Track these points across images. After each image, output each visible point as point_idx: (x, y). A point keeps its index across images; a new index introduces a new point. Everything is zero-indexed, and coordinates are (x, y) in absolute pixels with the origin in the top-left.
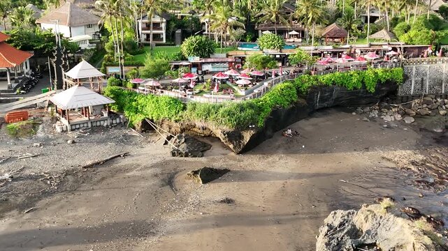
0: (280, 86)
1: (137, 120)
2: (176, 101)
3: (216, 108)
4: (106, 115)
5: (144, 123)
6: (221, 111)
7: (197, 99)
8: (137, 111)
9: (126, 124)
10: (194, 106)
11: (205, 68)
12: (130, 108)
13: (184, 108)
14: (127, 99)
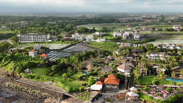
0: (173, 96)
1: (143, 100)
2: (151, 97)
3: (159, 100)
4: (137, 98)
5: (145, 100)
6: (160, 101)
7: (155, 98)
8: (143, 98)
9: (140, 100)
10: (155, 99)
11: (157, 88)
12: (142, 97)
13: (153, 99)
14: (141, 95)
